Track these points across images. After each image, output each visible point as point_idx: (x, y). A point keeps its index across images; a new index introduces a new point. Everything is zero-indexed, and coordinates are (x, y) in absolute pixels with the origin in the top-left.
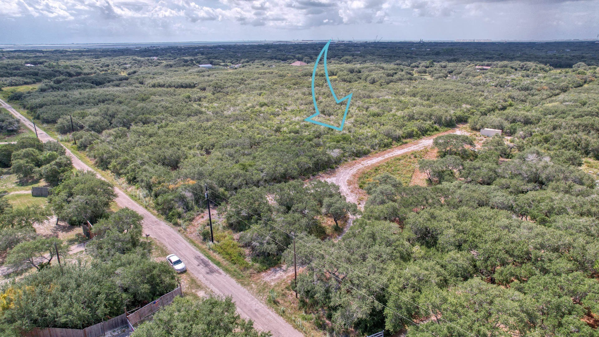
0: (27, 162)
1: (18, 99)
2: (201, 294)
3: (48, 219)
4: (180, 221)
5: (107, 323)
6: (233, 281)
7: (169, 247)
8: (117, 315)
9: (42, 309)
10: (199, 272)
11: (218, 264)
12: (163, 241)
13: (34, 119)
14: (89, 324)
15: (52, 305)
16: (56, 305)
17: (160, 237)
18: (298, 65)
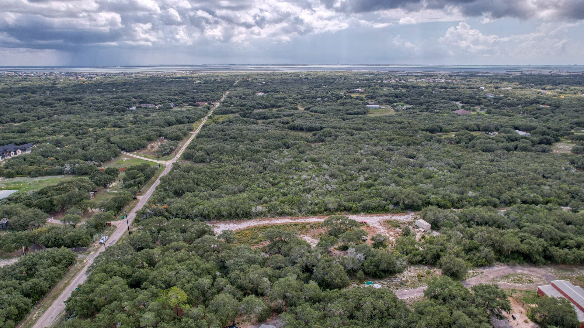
18: (458, 113)
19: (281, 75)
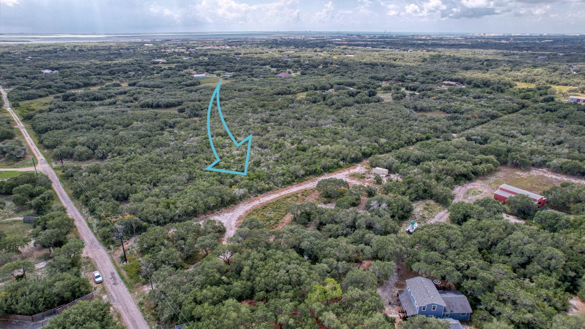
0: (23, 196)
1: (30, 119)
2: (105, 297)
3: (27, 244)
4: (112, 246)
5: (45, 312)
6: (126, 289)
7: (99, 265)
8: (51, 309)
9: (10, 305)
10: (109, 283)
11: (122, 278)
12: (97, 261)
13: (39, 143)
14: (35, 313)
15: (15, 303)
16: (17, 303)
17: (96, 258)
18: (283, 76)
19: (39, 47)
